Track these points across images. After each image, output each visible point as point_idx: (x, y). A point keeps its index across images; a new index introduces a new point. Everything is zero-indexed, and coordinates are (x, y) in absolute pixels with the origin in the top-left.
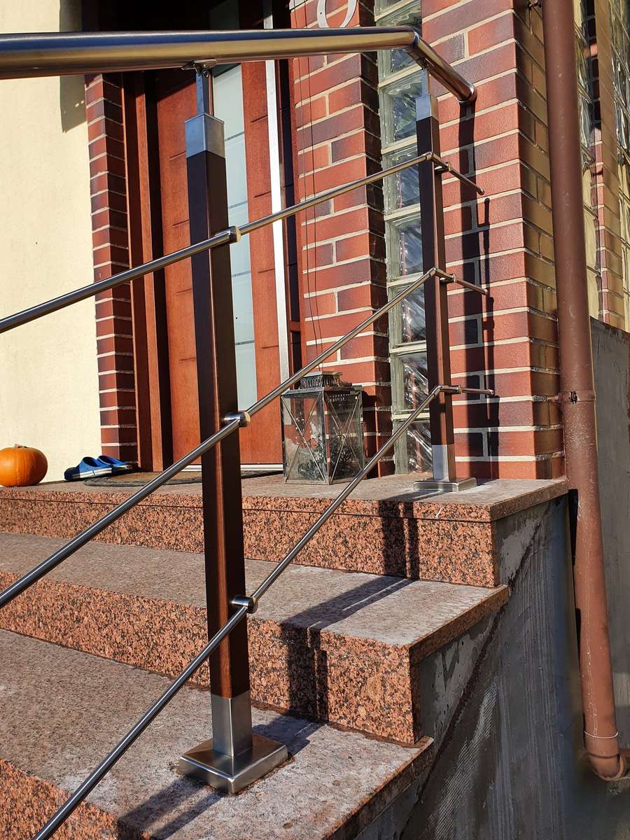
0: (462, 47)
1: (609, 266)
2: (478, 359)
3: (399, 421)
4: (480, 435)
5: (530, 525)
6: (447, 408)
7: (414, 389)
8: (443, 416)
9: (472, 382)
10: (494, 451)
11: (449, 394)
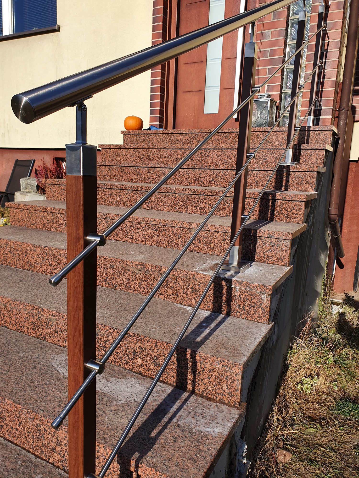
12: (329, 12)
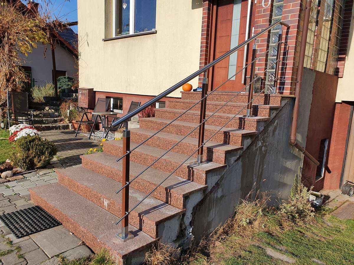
0: (289, 17)
1: (314, 56)
2: (283, 74)
3: (267, 84)
4: (281, 87)
5: (287, 101)
6: (277, 82)
7: (271, 78)
8: (276, 83)
9: (281, 78)
10: (283, 90)
11: (277, 79)
12: (290, 30)
